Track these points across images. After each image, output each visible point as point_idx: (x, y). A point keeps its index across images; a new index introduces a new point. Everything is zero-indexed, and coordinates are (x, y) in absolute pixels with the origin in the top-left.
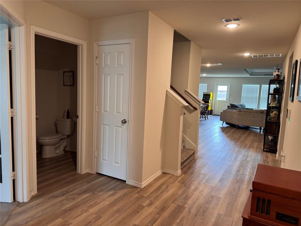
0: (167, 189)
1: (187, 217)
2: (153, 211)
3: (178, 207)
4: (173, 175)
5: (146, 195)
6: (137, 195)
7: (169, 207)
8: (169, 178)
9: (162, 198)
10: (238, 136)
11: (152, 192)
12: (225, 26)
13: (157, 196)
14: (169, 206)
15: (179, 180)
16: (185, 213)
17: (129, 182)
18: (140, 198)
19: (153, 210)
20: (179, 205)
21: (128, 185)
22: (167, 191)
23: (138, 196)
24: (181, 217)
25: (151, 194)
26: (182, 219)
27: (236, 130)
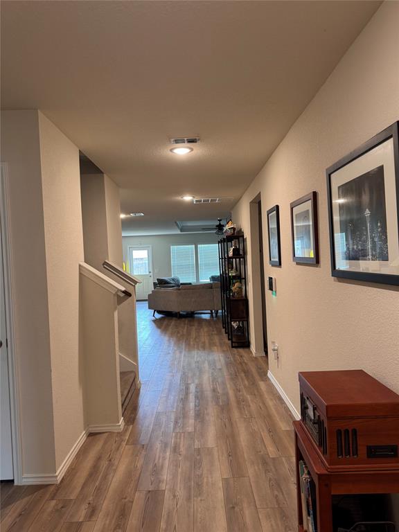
0: (113, 465)
1: (176, 509)
2: (105, 524)
3: (149, 495)
4: (111, 433)
5: (73, 497)
6: (53, 503)
7: (132, 502)
8: (105, 443)
9: (111, 488)
10: (185, 330)
11: (84, 484)
12: (171, 150)
13: (99, 489)
14: (131, 500)
15: (127, 438)
16: (168, 501)
17: (24, 479)
18: (62, 507)
19: (103, 523)
20: (150, 490)
21: (20, 487)
22: (115, 470)
23: (56, 505)
24: (164, 513)
25: (83, 488)
26: (168, 516)
27: (178, 321)
